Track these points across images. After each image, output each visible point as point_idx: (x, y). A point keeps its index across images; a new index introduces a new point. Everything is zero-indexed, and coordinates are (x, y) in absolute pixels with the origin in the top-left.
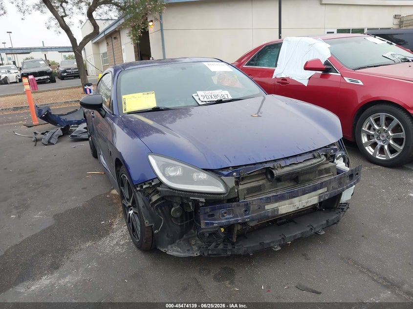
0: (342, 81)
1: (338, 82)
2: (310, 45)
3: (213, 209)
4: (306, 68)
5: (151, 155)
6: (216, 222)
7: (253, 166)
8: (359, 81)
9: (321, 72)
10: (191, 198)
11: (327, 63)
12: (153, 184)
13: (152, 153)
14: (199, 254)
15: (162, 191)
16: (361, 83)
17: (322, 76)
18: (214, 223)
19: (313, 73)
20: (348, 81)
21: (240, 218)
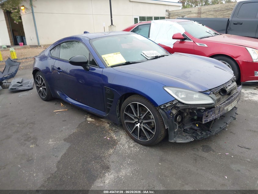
0: (195, 45)
1: (193, 45)
2: (170, 25)
3: (208, 112)
4: (173, 38)
5: (165, 87)
6: (209, 119)
7: (217, 88)
8: (205, 45)
9: (179, 40)
10: (198, 108)
11: (183, 35)
12: (174, 103)
13: (166, 86)
14: (194, 140)
15: (180, 106)
16: (206, 46)
17: (181, 42)
18: (208, 120)
19: (176, 40)
20: (198, 45)
21: (217, 116)
